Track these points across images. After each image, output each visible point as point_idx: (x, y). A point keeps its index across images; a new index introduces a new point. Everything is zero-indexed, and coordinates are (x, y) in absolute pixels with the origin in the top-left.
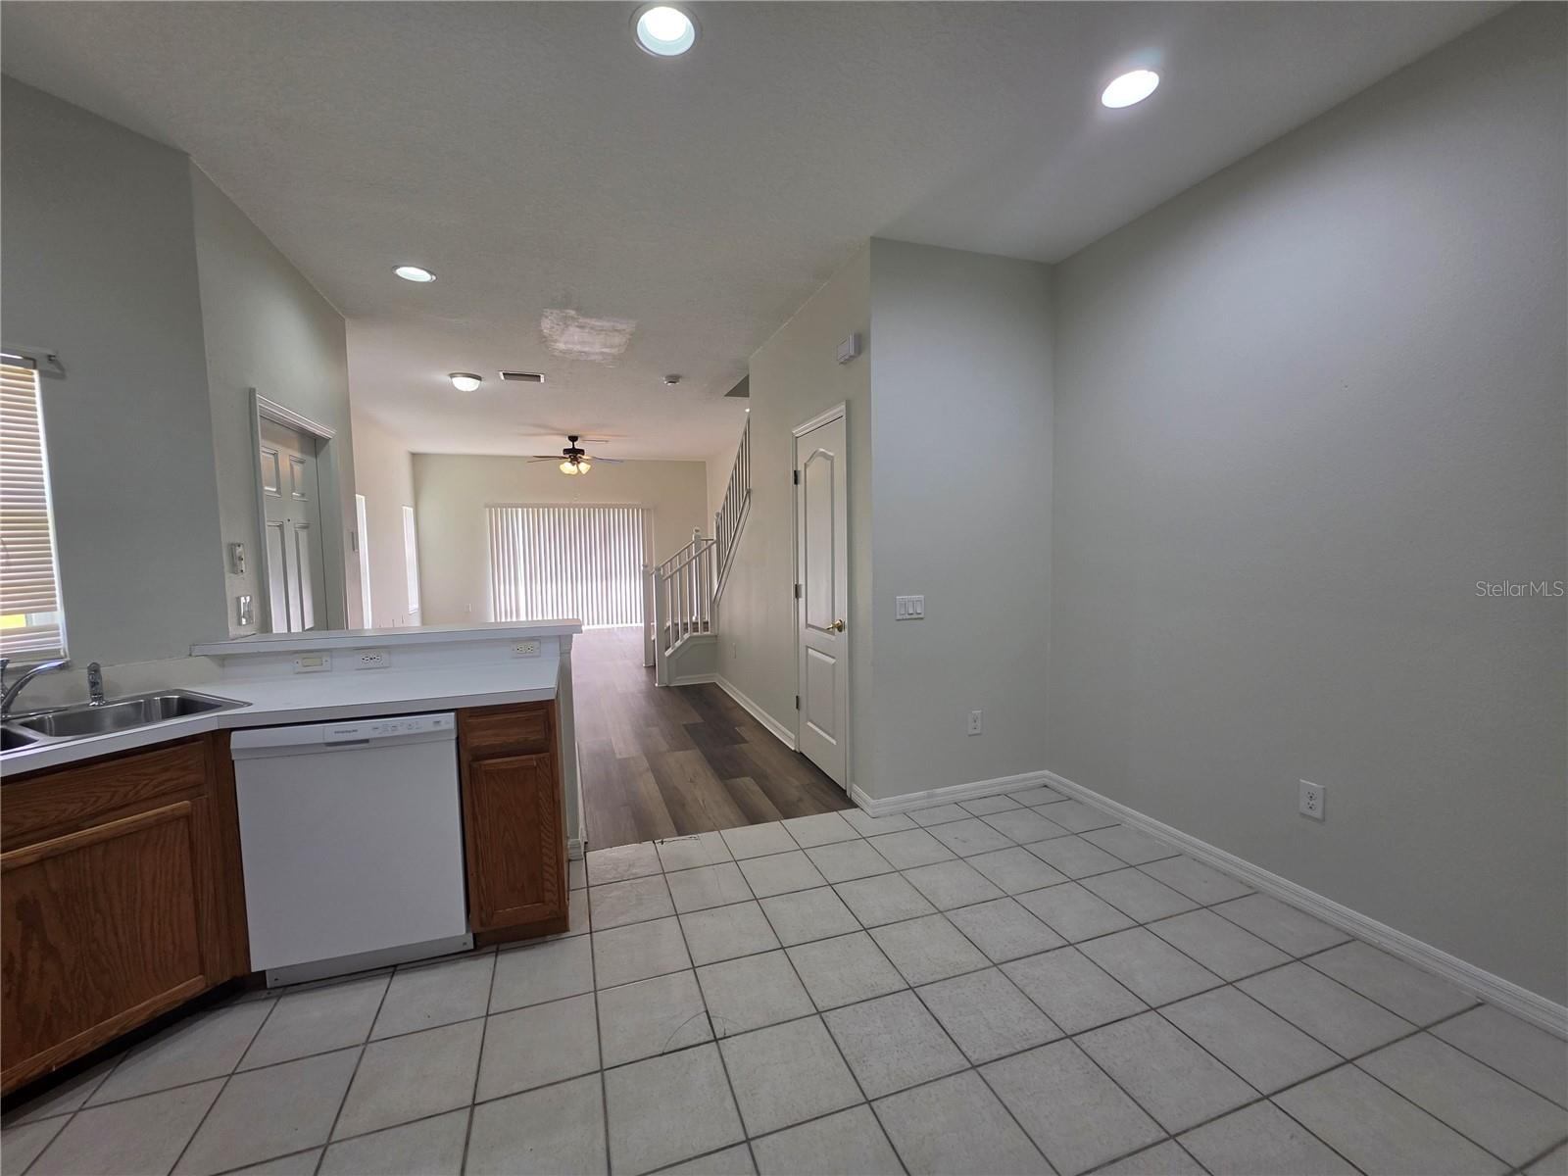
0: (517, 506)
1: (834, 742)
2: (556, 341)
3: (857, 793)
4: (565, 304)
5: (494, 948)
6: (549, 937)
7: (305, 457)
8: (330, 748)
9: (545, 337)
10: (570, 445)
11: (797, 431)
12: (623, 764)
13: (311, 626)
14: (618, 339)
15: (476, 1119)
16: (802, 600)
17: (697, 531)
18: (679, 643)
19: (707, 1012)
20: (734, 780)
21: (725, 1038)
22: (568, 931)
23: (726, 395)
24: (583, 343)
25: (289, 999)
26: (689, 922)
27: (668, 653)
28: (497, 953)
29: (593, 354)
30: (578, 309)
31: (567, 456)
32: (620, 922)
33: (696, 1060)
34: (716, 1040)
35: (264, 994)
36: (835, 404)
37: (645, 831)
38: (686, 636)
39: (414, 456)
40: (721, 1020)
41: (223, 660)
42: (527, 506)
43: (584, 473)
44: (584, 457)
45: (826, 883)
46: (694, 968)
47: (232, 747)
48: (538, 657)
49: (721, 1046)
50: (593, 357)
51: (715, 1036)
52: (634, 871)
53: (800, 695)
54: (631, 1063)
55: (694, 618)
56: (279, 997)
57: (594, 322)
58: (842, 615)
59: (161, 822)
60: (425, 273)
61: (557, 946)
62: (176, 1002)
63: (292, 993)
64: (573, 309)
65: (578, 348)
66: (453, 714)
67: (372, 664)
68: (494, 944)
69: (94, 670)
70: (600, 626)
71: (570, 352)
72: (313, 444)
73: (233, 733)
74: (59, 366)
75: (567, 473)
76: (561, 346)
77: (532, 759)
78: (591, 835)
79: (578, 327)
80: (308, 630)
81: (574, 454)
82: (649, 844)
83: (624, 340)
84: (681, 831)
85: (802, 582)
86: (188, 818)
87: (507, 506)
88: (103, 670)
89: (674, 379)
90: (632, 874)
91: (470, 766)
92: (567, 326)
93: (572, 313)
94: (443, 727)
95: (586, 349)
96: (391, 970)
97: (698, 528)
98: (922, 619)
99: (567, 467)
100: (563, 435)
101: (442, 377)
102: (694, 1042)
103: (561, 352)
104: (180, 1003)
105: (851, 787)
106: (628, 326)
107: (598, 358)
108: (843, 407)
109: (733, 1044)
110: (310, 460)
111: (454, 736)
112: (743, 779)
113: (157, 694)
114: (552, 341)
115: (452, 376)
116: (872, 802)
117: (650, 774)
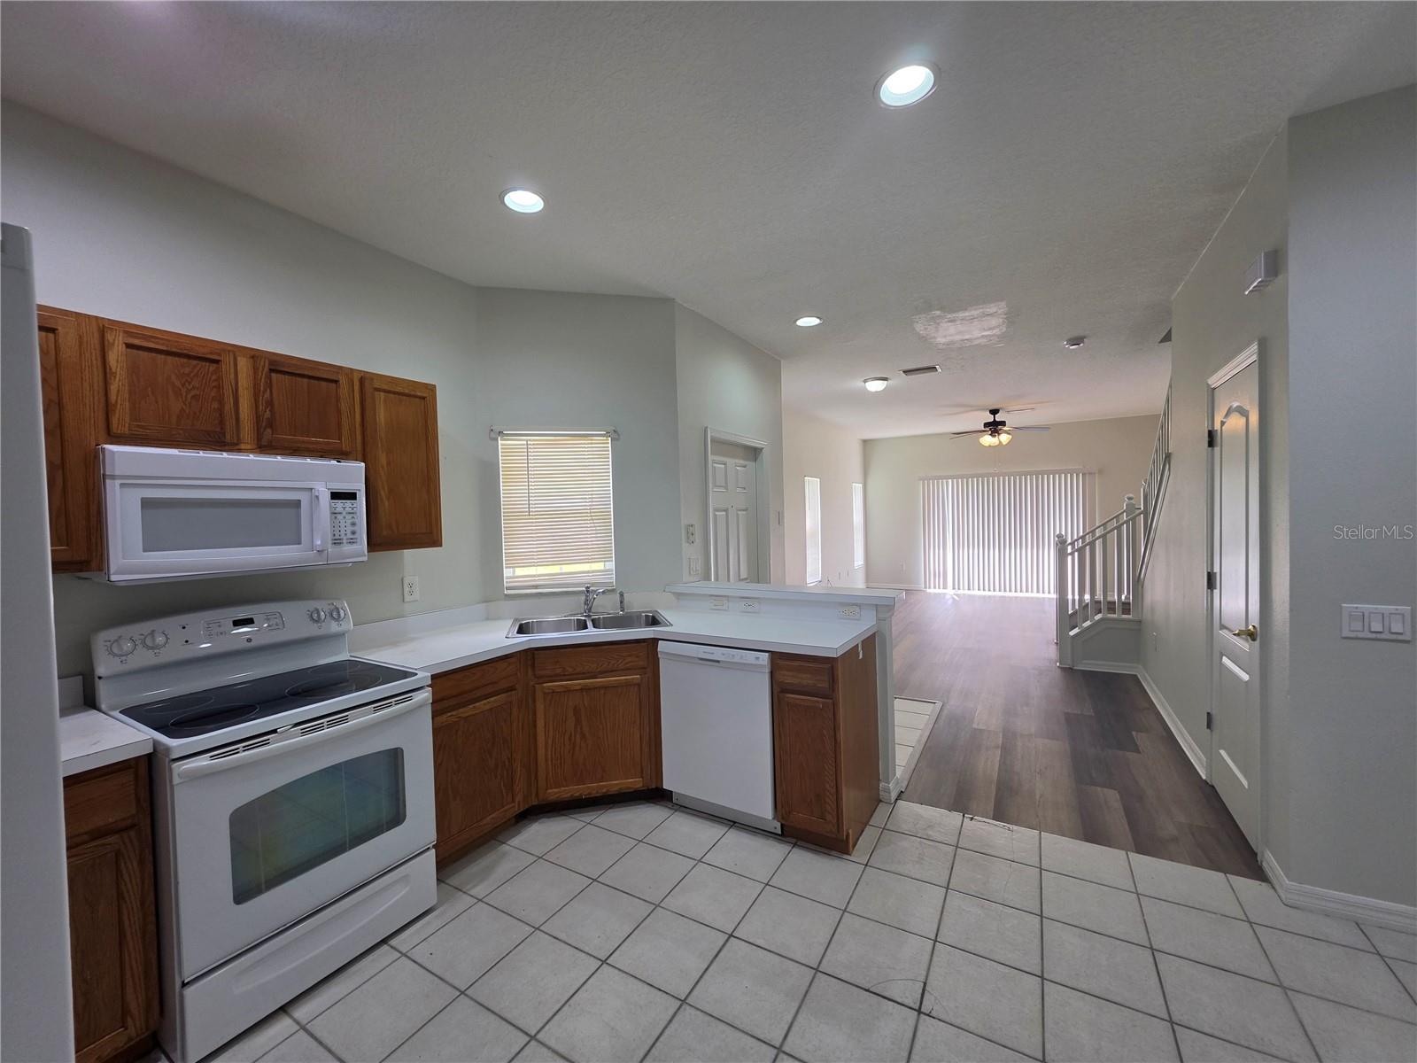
0: (947, 478)
1: (1245, 783)
2: (935, 338)
3: (1270, 861)
4: (929, 307)
5: (794, 840)
6: (833, 853)
7: (746, 463)
8: (701, 662)
9: (923, 337)
10: (990, 418)
11: (1214, 381)
12: (976, 734)
13: (745, 577)
14: (994, 322)
15: (728, 944)
16: (1216, 592)
17: (1130, 499)
18: (1088, 623)
19: (925, 984)
20: (1093, 788)
21: (928, 1015)
22: (850, 855)
23: (1161, 341)
24: (960, 333)
25: (681, 814)
26: (955, 900)
27: (1072, 633)
28: (795, 845)
29: (976, 339)
30: (942, 309)
31: (988, 429)
32: (893, 869)
33: (892, 1014)
34: (919, 1011)
35: (670, 805)
36: (1249, 345)
37: (961, 802)
38: (1098, 617)
39: (865, 442)
40: (933, 998)
41: (679, 595)
42: (957, 477)
43: (1004, 443)
44: (1005, 428)
45: (1147, 945)
46: (936, 941)
47: (659, 650)
48: (858, 620)
49: (921, 1021)
50: (976, 342)
51: (920, 1008)
52: (930, 833)
53: (1214, 713)
54: (839, 979)
55: (1123, 597)
56: (676, 811)
57: (961, 315)
58: (1255, 620)
59: (628, 684)
60: (815, 319)
61: (836, 863)
62: (630, 788)
63: (683, 812)
64: (938, 310)
65: (958, 338)
66: (767, 654)
67: (749, 609)
68: (797, 838)
69: (622, 595)
70: (1029, 595)
71: (952, 343)
72: (754, 453)
73: (660, 642)
74: (619, 435)
75: (987, 445)
76: (943, 340)
77: (818, 702)
78: (910, 787)
79: (949, 322)
80: (743, 580)
81: (994, 427)
82: (958, 816)
83: (1001, 320)
84: (999, 815)
85: (1216, 570)
86: (639, 685)
87: (939, 478)
88: (625, 595)
89: (1076, 341)
90: (927, 835)
91: (778, 696)
92: (938, 324)
93: (938, 313)
94: (760, 662)
95: (967, 337)
96: (732, 824)
97: (1131, 495)
98: (1407, 642)
99: (987, 440)
100: (983, 409)
101: (859, 384)
102: (899, 1000)
103: (944, 344)
104: (631, 790)
105: (1263, 853)
106: (999, 308)
107: (983, 341)
108: (1254, 347)
109: (933, 1025)
110: (751, 464)
111: (767, 670)
112: (1105, 790)
113: (643, 612)
114: (931, 338)
115: (865, 381)
116: (1287, 882)
117: (999, 752)
